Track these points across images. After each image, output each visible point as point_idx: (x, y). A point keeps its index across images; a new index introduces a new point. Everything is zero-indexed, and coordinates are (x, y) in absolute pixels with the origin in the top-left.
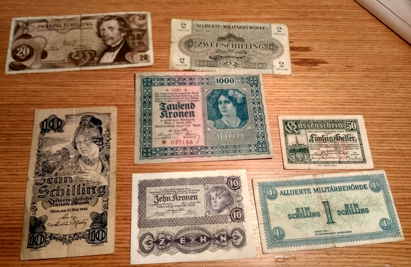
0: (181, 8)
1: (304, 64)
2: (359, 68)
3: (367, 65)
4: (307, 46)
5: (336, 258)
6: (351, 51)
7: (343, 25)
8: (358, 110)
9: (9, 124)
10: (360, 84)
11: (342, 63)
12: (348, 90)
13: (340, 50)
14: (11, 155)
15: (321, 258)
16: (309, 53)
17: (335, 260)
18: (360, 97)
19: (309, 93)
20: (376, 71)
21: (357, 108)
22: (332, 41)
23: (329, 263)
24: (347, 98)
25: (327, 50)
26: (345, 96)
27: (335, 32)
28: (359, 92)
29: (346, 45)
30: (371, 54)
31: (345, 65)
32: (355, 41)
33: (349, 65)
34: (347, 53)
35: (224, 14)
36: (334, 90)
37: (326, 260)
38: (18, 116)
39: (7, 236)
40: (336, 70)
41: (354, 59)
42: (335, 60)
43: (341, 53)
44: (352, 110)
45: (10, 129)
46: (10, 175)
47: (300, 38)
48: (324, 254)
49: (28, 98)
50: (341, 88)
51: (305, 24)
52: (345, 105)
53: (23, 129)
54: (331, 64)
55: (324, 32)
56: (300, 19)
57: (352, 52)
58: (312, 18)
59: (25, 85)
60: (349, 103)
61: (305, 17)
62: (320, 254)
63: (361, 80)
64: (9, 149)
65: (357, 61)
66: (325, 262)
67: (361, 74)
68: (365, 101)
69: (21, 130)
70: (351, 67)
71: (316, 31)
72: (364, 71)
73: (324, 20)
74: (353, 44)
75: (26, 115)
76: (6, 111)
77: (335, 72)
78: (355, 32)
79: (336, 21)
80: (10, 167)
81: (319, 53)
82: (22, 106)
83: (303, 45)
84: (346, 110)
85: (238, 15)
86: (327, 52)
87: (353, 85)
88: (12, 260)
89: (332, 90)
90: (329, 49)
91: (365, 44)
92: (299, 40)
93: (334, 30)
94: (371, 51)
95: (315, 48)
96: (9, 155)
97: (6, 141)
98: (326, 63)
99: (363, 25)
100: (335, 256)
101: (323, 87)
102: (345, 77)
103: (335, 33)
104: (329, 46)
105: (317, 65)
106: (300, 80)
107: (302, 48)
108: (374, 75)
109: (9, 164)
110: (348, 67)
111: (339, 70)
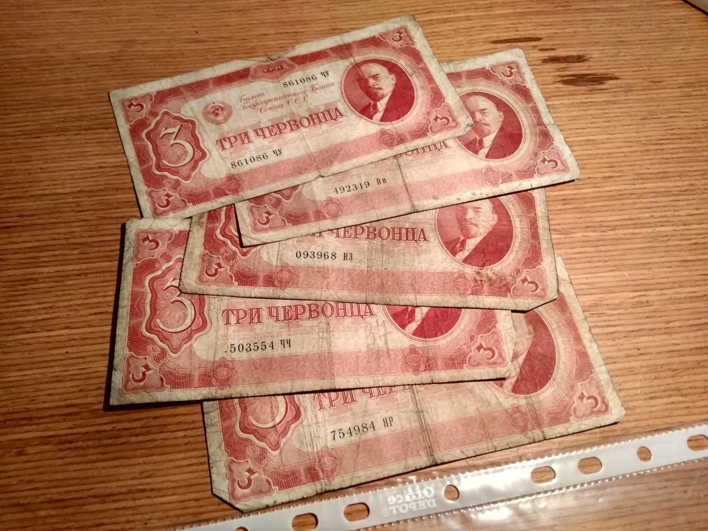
0: (354, 7)
1: (581, 83)
2: (671, 82)
3: (685, 78)
4: (581, 53)
5: (697, 401)
6: (653, 57)
7: (631, 16)
8: (685, 150)
9: (80, 226)
10: (679, 109)
11: (641, 77)
12: (661, 120)
13: (635, 57)
14: (94, 280)
15: (673, 403)
16: (585, 64)
17: (698, 404)
18: (684, 129)
19: (599, 130)
20: (701, 86)
21: (682, 148)
22: (619, 43)
23: (689, 410)
24: (663, 132)
25: (614, 58)
26: (659, 129)
27: (621, 28)
28: (680, 122)
29: (643, 48)
30: (686, 59)
31: (649, 80)
32: (656, 41)
33: (654, 79)
34: (648, 61)
35: (429, 12)
36: (639, 122)
37: (682, 405)
38: (95, 210)
39: (105, 424)
40: (634, 89)
41: (662, 70)
42: (631, 73)
43: (638, 62)
44: (676, 151)
45: (84, 234)
46: (95, 314)
47: (566, 42)
48: (677, 395)
49: (108, 178)
50: (650, 117)
51: (569, 19)
52: (662, 144)
53: (109, 232)
54: (624, 79)
55: (602, 29)
56: (558, 12)
57: (655, 59)
58: (579, 9)
59: (100, 157)
60: (668, 141)
61: (568, 8)
62: (670, 396)
63: (680, 102)
64: (87, 269)
65: (667, 71)
66: (680, 409)
67: (677, 92)
68: (694, 135)
69: (105, 235)
70: (658, 82)
71: (590, 29)
72: (681, 87)
73: (599, 12)
74: (654, 45)
75: (110, 209)
76: (73, 205)
77: (635, 93)
78: (653, 27)
79: (620, 11)
80: (95, 300)
81: (602, 64)
82: (100, 193)
83: (573, 53)
84: (665, 151)
85: (455, 11)
86: (615, 61)
87: (667, 111)
88: (120, 466)
89: (635, 122)
90: (617, 56)
91: (674, 44)
92: (564, 44)
93: (618, 25)
94: (685, 55)
95: (593, 56)
96: (88, 281)
97: (80, 256)
98: (617, 78)
99: (665, 15)
100: (696, 397)
101: (621, 118)
102: (652, 99)
103: (621, 30)
104: (616, 51)
105: (603, 84)
106: (578, 108)
107: (573, 56)
108: (700, 93)
109: (90, 295)
110: (654, 82)
111: (640, 88)
